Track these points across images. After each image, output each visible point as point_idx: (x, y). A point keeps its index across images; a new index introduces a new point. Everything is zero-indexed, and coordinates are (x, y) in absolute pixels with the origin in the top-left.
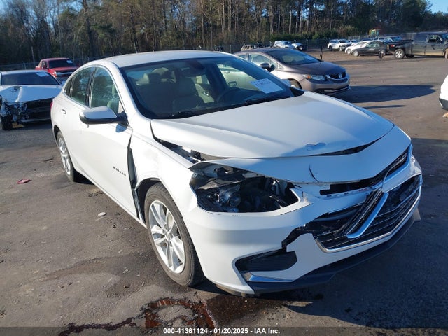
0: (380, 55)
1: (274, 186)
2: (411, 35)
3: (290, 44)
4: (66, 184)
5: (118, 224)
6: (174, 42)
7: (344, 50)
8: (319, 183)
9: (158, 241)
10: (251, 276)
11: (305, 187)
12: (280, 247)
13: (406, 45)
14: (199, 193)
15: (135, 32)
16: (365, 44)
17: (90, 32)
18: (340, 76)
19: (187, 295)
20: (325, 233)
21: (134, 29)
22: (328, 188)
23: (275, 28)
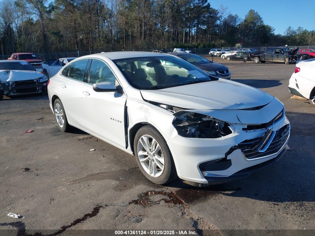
0: (244, 61)
1: (217, 126)
2: (263, 49)
3: (184, 51)
4: (59, 133)
5: (105, 155)
6: (104, 45)
7: (220, 56)
8: (242, 124)
9: (142, 160)
10: (206, 173)
11: (235, 126)
12: (224, 156)
13: (261, 55)
14: (178, 128)
15: (76, 38)
16: (234, 53)
17: (45, 36)
18: (225, 72)
19: (163, 189)
20: (246, 150)
21: (76, 35)
22: (246, 127)
23: (173, 40)
